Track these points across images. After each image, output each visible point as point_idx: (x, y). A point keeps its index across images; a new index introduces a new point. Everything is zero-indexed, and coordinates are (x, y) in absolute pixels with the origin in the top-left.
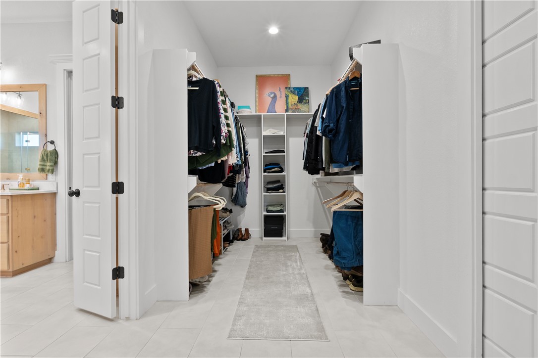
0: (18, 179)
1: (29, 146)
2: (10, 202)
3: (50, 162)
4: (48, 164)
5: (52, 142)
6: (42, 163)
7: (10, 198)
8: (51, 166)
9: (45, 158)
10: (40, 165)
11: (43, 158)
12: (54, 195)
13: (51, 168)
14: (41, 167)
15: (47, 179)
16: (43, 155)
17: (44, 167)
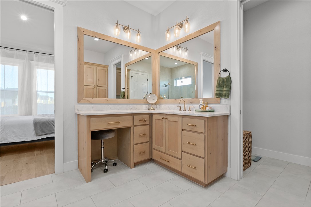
0: (199, 103)
1: (183, 85)
2: (206, 123)
3: (226, 87)
4: (225, 89)
5: (225, 71)
6: (219, 89)
7: (206, 119)
8: (227, 91)
9: (221, 84)
10: (217, 91)
11: (219, 84)
12: (227, 117)
13: (227, 93)
14: (218, 92)
15: (220, 103)
16: (219, 82)
17: (221, 92)
